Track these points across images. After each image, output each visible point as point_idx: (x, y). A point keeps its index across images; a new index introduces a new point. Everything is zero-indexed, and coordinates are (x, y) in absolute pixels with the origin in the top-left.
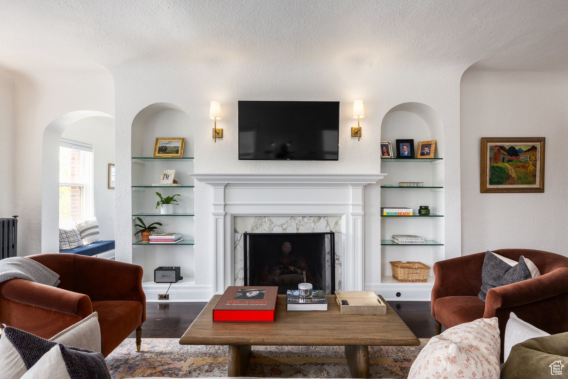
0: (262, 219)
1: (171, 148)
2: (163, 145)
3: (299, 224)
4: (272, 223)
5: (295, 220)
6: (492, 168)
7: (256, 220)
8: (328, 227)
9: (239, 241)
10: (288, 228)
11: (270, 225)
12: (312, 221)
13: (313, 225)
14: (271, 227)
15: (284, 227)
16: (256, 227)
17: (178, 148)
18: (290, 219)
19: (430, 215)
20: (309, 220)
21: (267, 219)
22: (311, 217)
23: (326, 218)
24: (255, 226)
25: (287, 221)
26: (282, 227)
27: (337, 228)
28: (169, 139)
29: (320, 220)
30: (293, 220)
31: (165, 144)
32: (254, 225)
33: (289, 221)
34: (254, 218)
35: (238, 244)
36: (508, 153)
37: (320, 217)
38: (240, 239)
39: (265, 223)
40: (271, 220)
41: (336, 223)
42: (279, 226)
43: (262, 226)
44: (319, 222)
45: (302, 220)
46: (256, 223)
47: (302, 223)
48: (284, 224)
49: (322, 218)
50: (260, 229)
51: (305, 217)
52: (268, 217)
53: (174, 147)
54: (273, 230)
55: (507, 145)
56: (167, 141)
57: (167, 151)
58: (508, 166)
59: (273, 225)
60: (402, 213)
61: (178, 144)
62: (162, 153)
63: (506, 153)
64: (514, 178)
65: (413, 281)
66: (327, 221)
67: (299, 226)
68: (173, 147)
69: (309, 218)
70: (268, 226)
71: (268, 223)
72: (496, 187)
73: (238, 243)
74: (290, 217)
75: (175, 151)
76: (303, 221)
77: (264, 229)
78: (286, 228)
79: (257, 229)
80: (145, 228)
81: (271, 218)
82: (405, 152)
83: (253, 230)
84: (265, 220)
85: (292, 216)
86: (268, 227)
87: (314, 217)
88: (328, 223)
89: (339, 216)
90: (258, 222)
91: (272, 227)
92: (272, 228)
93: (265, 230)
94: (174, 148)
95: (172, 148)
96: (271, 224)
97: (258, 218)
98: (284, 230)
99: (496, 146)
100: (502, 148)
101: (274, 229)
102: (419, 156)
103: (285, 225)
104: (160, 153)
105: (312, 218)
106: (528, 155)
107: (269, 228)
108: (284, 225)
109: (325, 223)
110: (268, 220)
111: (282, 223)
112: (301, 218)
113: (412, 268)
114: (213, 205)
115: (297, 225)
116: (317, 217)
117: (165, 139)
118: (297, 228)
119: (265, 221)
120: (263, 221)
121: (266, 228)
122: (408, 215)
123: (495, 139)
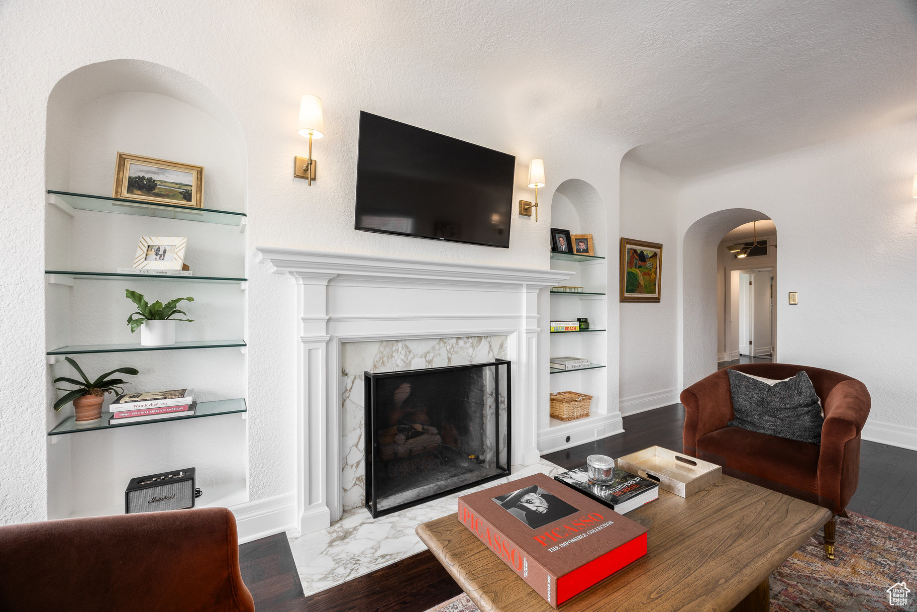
0: (393, 346)
1: (167, 184)
2: (141, 175)
3: (452, 350)
4: (410, 352)
5: (446, 345)
6: (628, 273)
7: (382, 349)
8: (491, 352)
9: (350, 391)
10: (435, 359)
11: (406, 355)
12: (470, 345)
13: (470, 351)
14: (407, 360)
15: (429, 357)
16: (382, 361)
17: (188, 188)
18: (439, 344)
19: (589, 330)
20: (465, 343)
21: (400, 344)
22: (468, 338)
23: (488, 339)
24: (380, 359)
25: (433, 347)
26: (425, 357)
27: (502, 354)
28: (158, 162)
29: (480, 343)
30: (442, 344)
31: (148, 172)
32: (377, 359)
33: (437, 347)
34: (378, 345)
35: (348, 397)
36: (639, 257)
37: (480, 338)
38: (351, 388)
39: (398, 352)
40: (407, 347)
41: (501, 346)
42: (421, 356)
43: (393, 358)
44: (479, 347)
45: (457, 344)
46: (382, 353)
47: (455, 349)
48: (428, 352)
49: (483, 339)
50: (389, 364)
51: (459, 338)
52: (403, 342)
53: (176, 184)
54: (410, 365)
55: (639, 248)
56: (154, 168)
57: (156, 191)
58: (639, 272)
59: (412, 355)
60: (569, 328)
61: (189, 179)
62: (140, 192)
63: (637, 258)
64: (642, 285)
65: (578, 418)
66: (489, 343)
67: (451, 354)
68: (172, 183)
69: (465, 339)
70: (402, 357)
71: (403, 352)
72: (630, 296)
73: (347, 395)
74: (437, 341)
75: (181, 193)
76: (457, 346)
77: (396, 364)
78: (433, 358)
79: (384, 365)
80: (88, 384)
81: (408, 343)
82: (562, 245)
83: (376, 368)
84: (397, 348)
85: (442, 339)
86: (402, 360)
87: (473, 338)
88: (490, 346)
89: (505, 335)
90: (385, 352)
91: (409, 358)
92: (410, 362)
93: (397, 366)
94: (177, 186)
95: (170, 185)
96: (408, 353)
97: (385, 343)
98: (429, 362)
99: (632, 249)
100: (635, 251)
101: (413, 362)
102: (575, 252)
103: (431, 354)
104: (136, 192)
105: (470, 340)
106: (652, 260)
107: (404, 362)
108: (428, 355)
109: (488, 346)
110: (402, 347)
111: (425, 351)
112: (454, 341)
113: (577, 401)
114: (303, 319)
115: (448, 353)
116: (476, 338)
117: (146, 160)
118: (448, 358)
119: (398, 350)
120: (394, 349)
121: (399, 362)
122: (575, 330)
123: (632, 241)
